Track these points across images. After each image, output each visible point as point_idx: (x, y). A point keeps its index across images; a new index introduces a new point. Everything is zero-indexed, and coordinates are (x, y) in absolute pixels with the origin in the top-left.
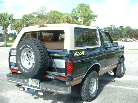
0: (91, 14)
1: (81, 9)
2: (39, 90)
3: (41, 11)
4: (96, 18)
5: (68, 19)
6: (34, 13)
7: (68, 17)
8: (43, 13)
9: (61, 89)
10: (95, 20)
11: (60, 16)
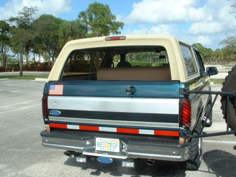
0: (113, 21)
1: (96, 13)
2: (125, 158)
3: (26, 16)
4: (120, 28)
5: (72, 30)
6: (12, 20)
7: (72, 27)
8: (28, 19)
9: (174, 152)
10: (118, 31)
11: (57, 25)
